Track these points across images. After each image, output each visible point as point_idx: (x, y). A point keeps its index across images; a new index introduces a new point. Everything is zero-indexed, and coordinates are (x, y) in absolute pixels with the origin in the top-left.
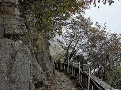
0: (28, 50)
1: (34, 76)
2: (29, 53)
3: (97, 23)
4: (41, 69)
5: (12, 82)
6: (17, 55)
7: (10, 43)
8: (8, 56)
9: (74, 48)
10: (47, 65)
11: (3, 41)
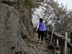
0: (17, 12)
1: (21, 32)
2: (18, 14)
3: (62, 4)
4: (25, 29)
5: (8, 28)
6: (11, 14)
7: (7, 6)
8: (5, 14)
9: (46, 20)
10: (30, 28)
11: (3, 4)
